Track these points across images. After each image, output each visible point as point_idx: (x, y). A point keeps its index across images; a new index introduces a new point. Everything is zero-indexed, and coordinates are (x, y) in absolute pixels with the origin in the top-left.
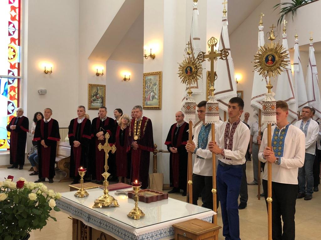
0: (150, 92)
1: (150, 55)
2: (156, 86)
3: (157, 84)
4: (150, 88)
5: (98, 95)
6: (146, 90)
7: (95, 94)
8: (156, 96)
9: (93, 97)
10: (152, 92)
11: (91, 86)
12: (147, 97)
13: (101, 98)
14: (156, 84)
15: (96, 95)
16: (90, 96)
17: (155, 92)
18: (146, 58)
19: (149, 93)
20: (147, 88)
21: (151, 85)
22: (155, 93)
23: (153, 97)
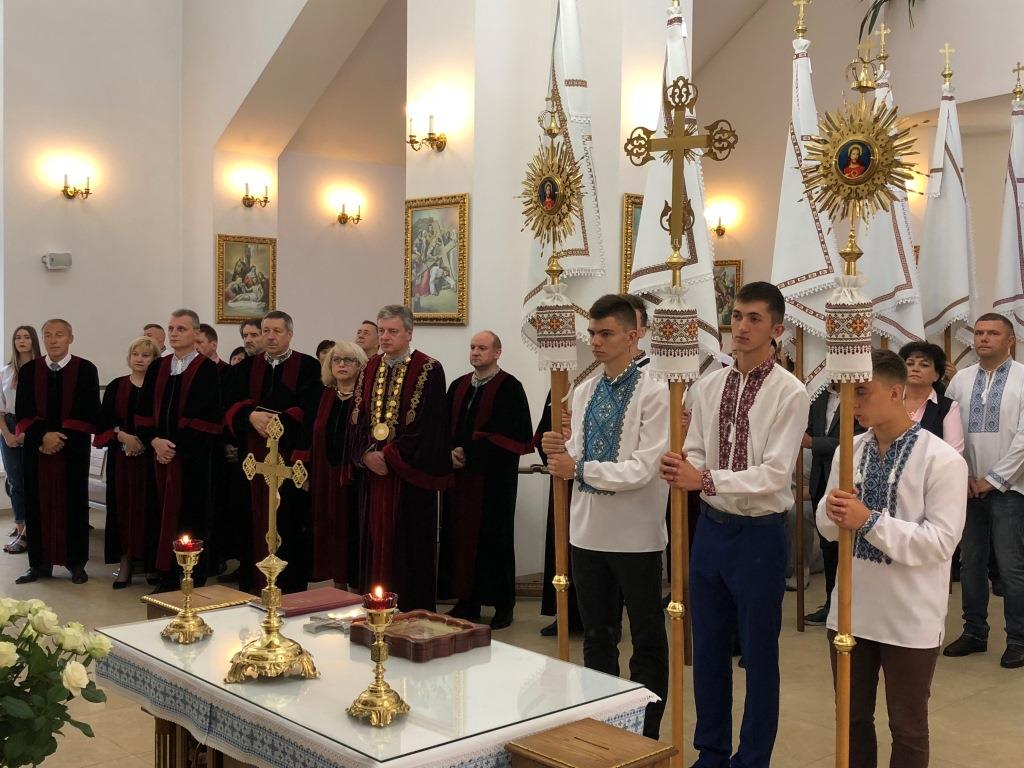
0: (429, 264)
1: (427, 137)
2: (451, 244)
3: (454, 237)
4: (429, 251)
5: (250, 275)
7: (239, 269)
8: (448, 279)
9: (234, 279)
10: (435, 265)
11: (226, 243)
12: (417, 282)
13: (262, 284)
14: (449, 239)
15: (244, 273)
16: (223, 278)
17: (446, 264)
18: (416, 146)
19: (425, 267)
20: (419, 250)
21: (434, 242)
23: (440, 283)
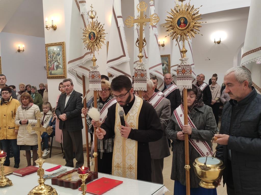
0: (54, 62)
1: (51, 26)
2: (60, 56)
3: (61, 54)
4: (54, 58)
6: (49, 60)
8: (60, 66)
10: (56, 62)
12: (50, 67)
14: (59, 54)
18: (48, 29)
19: (52, 63)
20: (50, 58)
21: (55, 56)
22: (59, 63)
23: (58, 67)
